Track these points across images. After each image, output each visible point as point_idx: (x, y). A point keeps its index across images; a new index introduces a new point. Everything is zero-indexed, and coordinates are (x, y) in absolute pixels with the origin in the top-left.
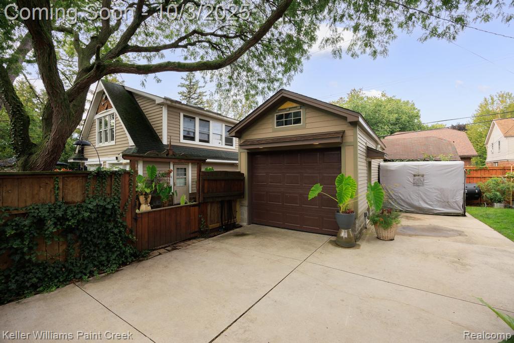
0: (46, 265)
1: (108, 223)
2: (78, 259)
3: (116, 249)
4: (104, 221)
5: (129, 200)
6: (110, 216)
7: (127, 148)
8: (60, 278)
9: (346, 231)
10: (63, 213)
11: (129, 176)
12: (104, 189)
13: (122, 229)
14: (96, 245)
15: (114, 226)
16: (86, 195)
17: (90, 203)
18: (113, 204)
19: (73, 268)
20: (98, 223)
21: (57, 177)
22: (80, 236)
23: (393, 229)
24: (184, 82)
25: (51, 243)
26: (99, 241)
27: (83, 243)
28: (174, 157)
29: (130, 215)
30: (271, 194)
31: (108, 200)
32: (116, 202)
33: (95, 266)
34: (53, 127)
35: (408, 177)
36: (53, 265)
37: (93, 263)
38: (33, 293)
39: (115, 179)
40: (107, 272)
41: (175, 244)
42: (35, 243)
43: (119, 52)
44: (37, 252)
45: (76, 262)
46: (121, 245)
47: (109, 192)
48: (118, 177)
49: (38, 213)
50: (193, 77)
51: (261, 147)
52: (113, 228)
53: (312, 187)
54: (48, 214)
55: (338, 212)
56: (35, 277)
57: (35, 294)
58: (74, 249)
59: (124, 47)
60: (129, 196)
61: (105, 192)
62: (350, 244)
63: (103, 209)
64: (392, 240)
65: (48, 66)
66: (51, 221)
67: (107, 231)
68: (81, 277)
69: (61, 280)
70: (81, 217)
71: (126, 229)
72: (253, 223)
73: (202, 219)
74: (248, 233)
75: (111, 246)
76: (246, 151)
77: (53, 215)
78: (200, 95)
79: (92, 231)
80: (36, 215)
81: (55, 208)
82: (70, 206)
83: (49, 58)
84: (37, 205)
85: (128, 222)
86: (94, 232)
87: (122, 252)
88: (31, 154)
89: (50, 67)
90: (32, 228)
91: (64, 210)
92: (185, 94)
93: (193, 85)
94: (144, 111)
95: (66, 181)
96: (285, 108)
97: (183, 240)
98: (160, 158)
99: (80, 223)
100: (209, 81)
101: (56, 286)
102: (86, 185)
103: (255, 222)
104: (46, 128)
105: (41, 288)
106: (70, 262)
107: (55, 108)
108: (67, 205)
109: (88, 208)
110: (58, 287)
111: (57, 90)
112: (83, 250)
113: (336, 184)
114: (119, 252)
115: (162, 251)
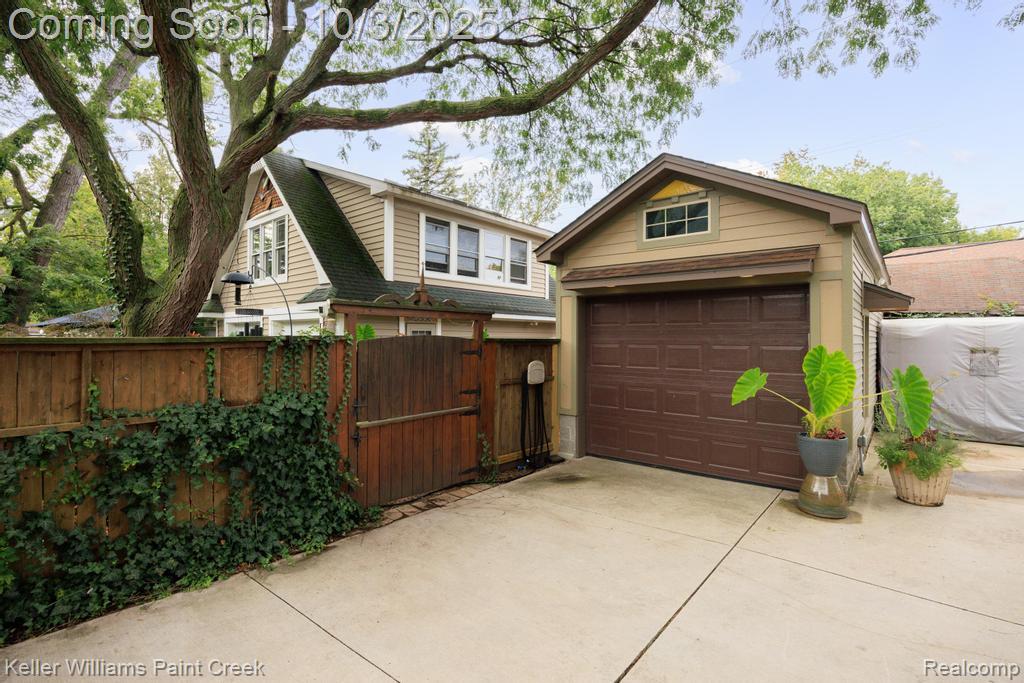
0: (191, 531)
1: (304, 447)
2: (249, 521)
3: (319, 502)
4: (296, 442)
5: (344, 399)
6: (308, 432)
7: (314, 288)
8: (218, 560)
9: (825, 479)
10: (223, 424)
11: (345, 347)
12: (297, 375)
13: (331, 460)
14: (282, 493)
15: (316, 453)
16: (264, 388)
17: (271, 405)
18: (315, 406)
19: (241, 541)
20: (286, 446)
21: (212, 350)
22: (253, 474)
23: (942, 480)
24: (414, 147)
25: (201, 486)
26: (288, 486)
27: (257, 487)
28: (429, 307)
29: (345, 431)
30: (630, 389)
31: (305, 399)
32: (320, 403)
33: (282, 537)
34: (192, 245)
35: (957, 355)
36: (203, 532)
37: (276, 530)
38: (170, 589)
39: (318, 353)
40: (305, 551)
41: (430, 494)
42: (170, 485)
43: (309, 85)
44: (175, 504)
45: (245, 527)
46: (330, 494)
47: (306, 382)
48: (323, 351)
49: (178, 425)
50: (435, 136)
51: (611, 284)
52: (314, 458)
53: (741, 374)
54: (196, 426)
55: (804, 435)
56: (172, 555)
57: (175, 592)
58: (241, 500)
59: (318, 77)
60: (344, 391)
61: (300, 381)
62: (834, 511)
63: (296, 417)
64: (938, 505)
65: (187, 117)
66: (202, 440)
67: (302, 466)
68: (256, 560)
69: (220, 565)
70: (256, 433)
71: (338, 460)
72: (587, 454)
73: (485, 443)
74: (581, 475)
75: (311, 496)
76: (574, 294)
77: (204, 427)
78: (449, 176)
79: (276, 464)
80: (174, 427)
81: (208, 415)
82: (235, 411)
83: (190, 102)
84: (174, 408)
85: (342, 446)
86: (280, 465)
87: (332, 509)
88: (147, 301)
89: (190, 120)
90: (167, 455)
91: (225, 419)
92: (416, 174)
93: (435, 154)
94: (344, 211)
95: (227, 355)
96: (669, 195)
97: (445, 486)
98: (404, 309)
99: (254, 447)
100: (479, 144)
101: (211, 576)
102: (265, 366)
103: (591, 452)
104: (176, 247)
105: (184, 581)
106: (236, 528)
107: (197, 205)
108: (230, 408)
109: (268, 413)
110: (216, 579)
111: (202, 169)
112: (258, 503)
113: (804, 369)
114: (326, 510)
115: (407, 509)
